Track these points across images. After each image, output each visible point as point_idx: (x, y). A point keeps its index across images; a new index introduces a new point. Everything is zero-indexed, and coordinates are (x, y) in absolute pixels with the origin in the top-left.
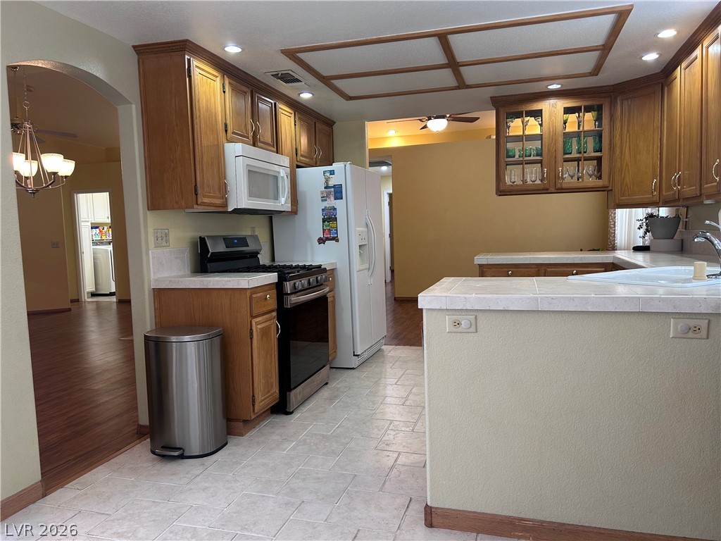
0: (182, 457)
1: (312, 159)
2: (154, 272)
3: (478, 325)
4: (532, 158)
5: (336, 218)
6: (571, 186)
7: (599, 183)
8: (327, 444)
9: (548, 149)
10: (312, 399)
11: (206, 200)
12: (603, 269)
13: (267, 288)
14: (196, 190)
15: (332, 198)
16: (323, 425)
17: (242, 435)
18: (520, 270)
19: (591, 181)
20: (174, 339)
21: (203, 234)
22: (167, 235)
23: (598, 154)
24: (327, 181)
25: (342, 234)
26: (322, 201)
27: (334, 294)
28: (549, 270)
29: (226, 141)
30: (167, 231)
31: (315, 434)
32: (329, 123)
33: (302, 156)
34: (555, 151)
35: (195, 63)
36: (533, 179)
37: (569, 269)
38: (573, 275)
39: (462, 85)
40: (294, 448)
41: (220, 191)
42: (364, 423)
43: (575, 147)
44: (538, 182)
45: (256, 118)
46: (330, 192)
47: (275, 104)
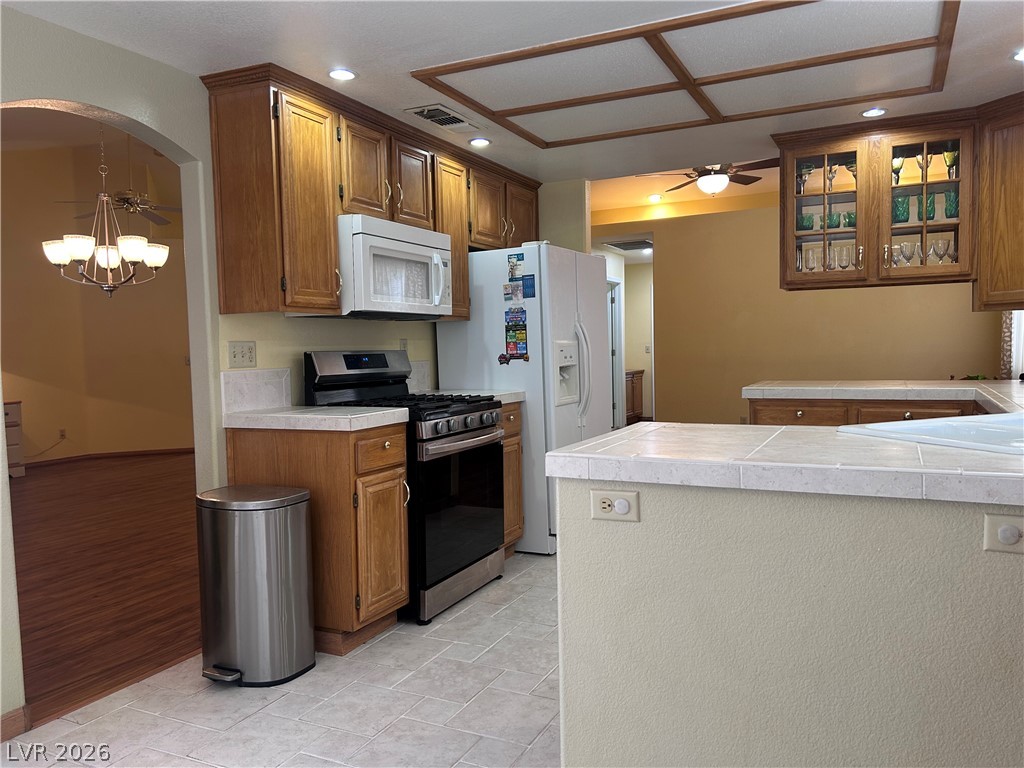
0: (240, 683)
1: (499, 238)
2: (228, 405)
3: (642, 508)
4: (842, 229)
5: (525, 326)
6: (904, 273)
7: (956, 268)
8: (460, 679)
9: (866, 214)
10: (469, 600)
11: (300, 299)
12: (957, 411)
13: (389, 430)
14: (283, 285)
15: (520, 295)
16: (466, 646)
17: (340, 654)
18: (816, 409)
19: (943, 265)
20: (235, 505)
21: (308, 349)
22: (251, 350)
23: (954, 221)
24: (512, 269)
25: (533, 350)
26: (506, 299)
27: (521, 439)
28: (865, 410)
29: (340, 212)
30: (252, 344)
31: (448, 661)
32: (532, 186)
33: (479, 233)
34: (878, 217)
35: (285, 97)
36: (844, 264)
37: (898, 410)
38: (905, 419)
39: (715, 117)
40: (406, 683)
41: (327, 286)
42: (530, 648)
43: (914, 211)
44: (851, 268)
45: (395, 177)
46: (518, 286)
47: (433, 157)
